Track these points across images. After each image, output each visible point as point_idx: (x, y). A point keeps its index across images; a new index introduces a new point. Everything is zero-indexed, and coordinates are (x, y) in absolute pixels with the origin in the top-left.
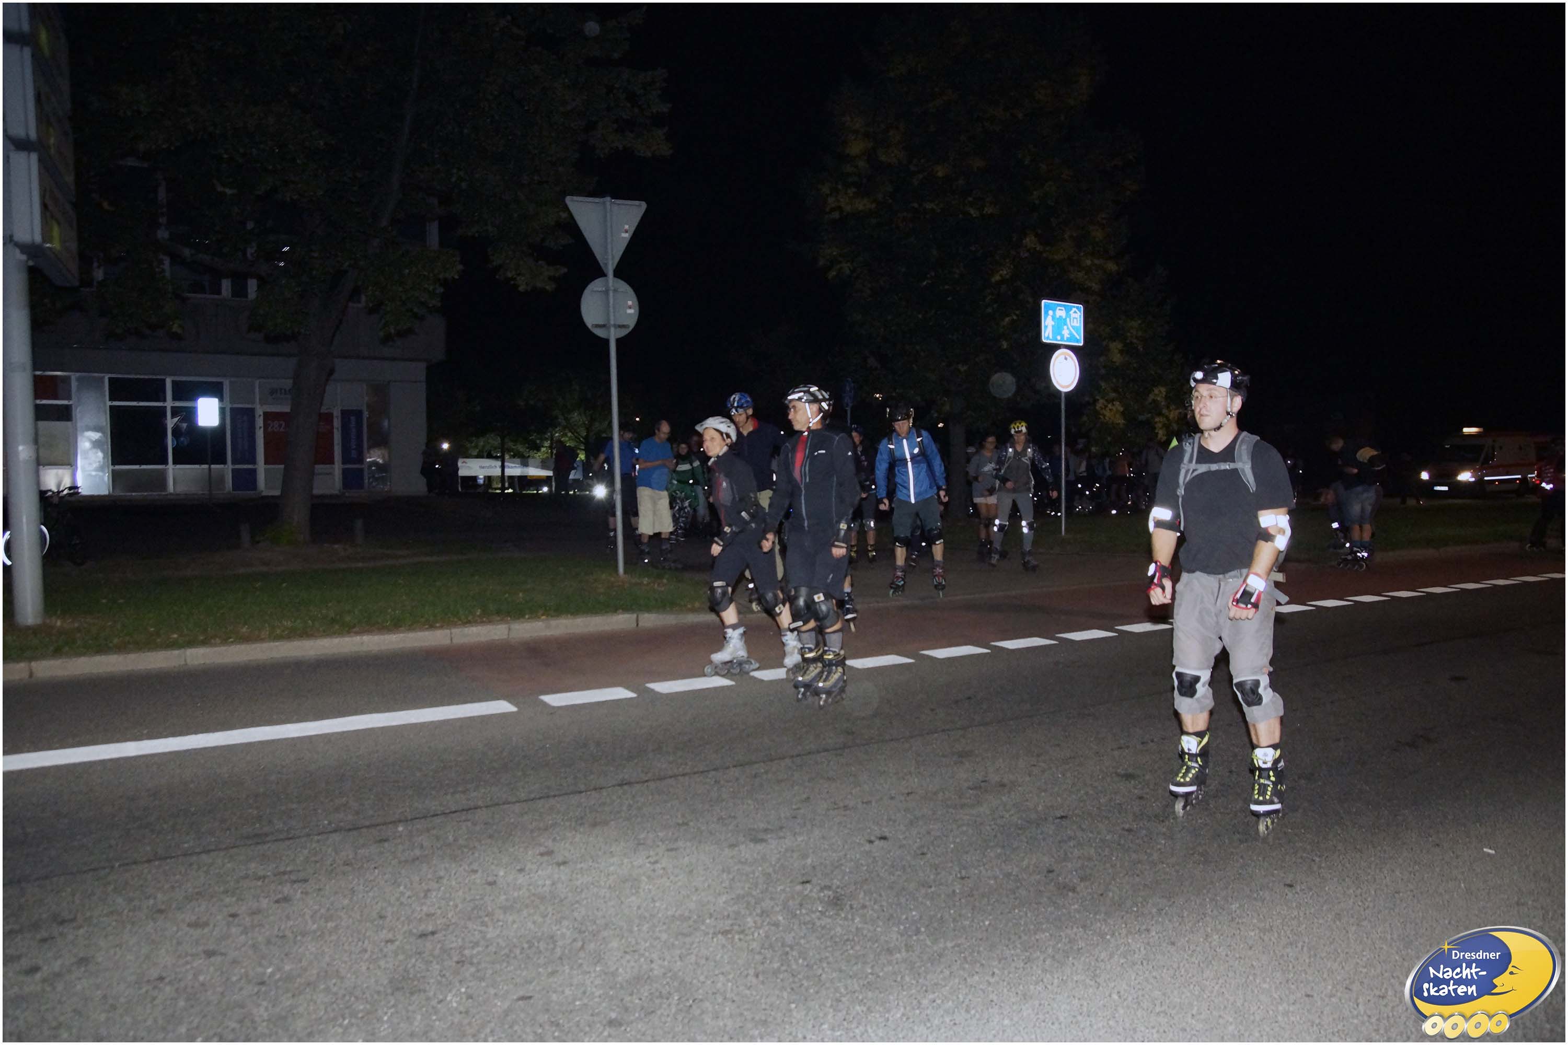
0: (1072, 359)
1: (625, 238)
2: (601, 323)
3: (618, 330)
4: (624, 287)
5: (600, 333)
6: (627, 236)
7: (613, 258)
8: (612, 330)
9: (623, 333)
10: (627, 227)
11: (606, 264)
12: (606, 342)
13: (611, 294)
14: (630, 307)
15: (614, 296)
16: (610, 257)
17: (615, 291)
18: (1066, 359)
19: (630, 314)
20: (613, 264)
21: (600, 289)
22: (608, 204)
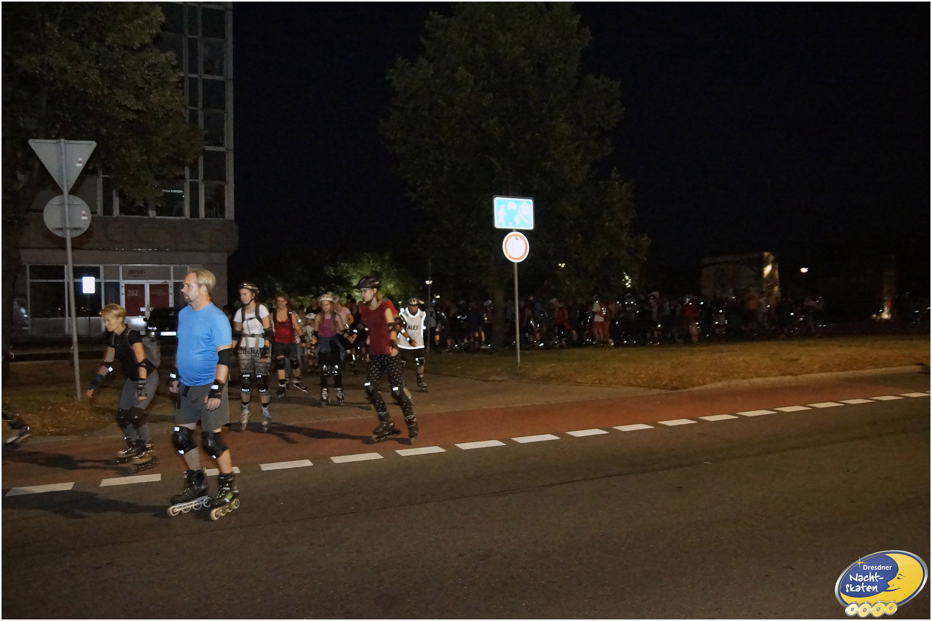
0: (522, 238)
1: (80, 167)
2: (60, 226)
3: (75, 231)
4: (78, 201)
5: (59, 233)
6: (80, 166)
7: (67, 182)
8: (68, 232)
9: (79, 233)
10: (80, 159)
11: (62, 186)
12: (64, 240)
13: (66, 206)
14: (84, 215)
15: (69, 208)
16: (65, 181)
17: (69, 205)
18: (517, 239)
19: (84, 220)
20: (68, 186)
21: (58, 203)
22: (63, 145)
